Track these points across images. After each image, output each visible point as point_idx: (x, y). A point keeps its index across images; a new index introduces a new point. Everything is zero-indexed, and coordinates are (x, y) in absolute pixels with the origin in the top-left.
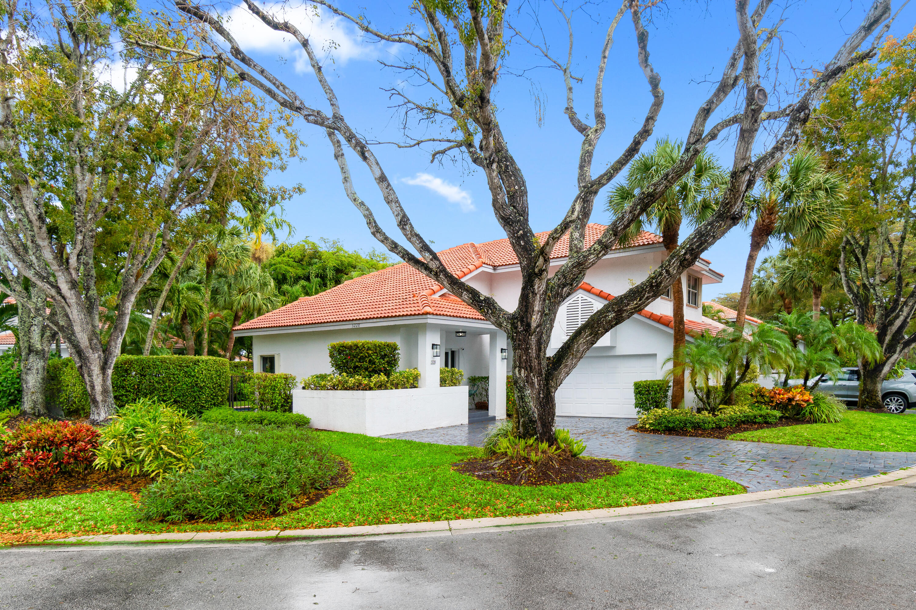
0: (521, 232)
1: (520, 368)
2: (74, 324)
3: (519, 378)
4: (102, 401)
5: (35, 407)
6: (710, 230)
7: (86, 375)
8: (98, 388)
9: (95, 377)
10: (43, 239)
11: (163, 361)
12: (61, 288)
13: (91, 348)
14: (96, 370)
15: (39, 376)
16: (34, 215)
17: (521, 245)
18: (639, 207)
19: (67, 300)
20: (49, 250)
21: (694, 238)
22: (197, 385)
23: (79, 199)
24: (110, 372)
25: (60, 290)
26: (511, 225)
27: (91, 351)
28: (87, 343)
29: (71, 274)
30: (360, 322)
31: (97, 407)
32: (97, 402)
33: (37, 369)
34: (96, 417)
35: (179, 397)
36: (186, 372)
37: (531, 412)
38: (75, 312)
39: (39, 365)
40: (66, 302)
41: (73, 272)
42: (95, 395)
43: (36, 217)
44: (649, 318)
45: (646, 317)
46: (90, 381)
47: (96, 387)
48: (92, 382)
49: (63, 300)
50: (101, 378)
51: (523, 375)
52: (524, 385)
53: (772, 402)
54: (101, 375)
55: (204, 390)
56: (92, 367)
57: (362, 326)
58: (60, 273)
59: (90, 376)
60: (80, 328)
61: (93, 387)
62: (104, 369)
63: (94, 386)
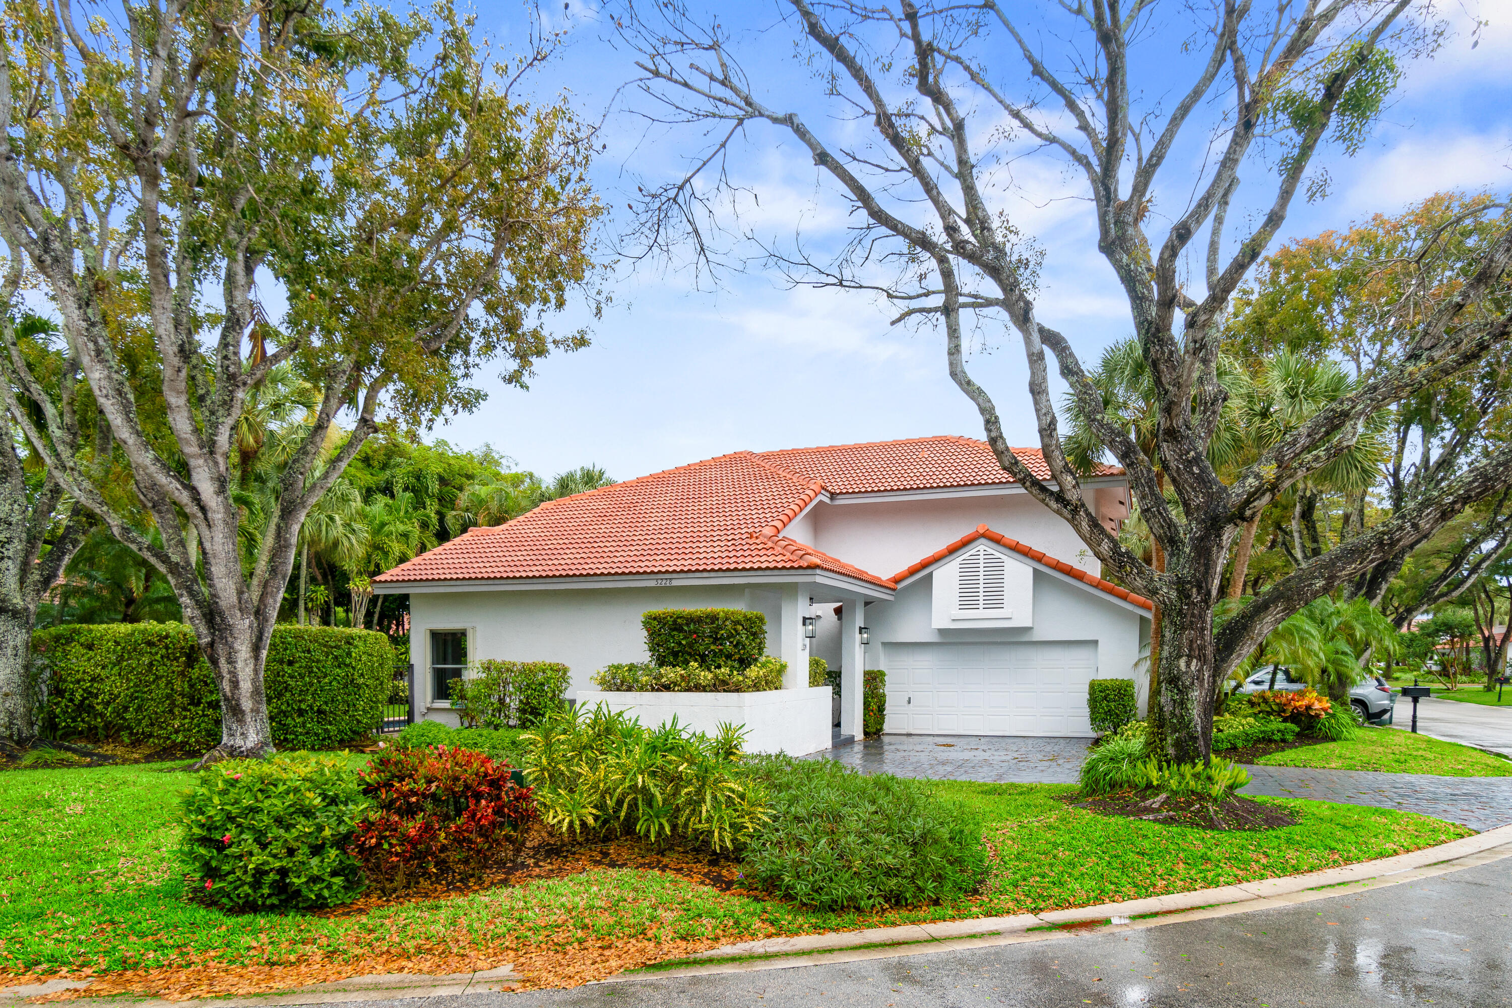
0: (1192, 453)
1: (1190, 657)
2: (213, 561)
3: (1186, 673)
4: (252, 711)
5: (11, 723)
6: (1502, 472)
7: (222, 661)
8: (246, 686)
9: (240, 665)
10: (179, 393)
11: (298, 636)
12: (200, 489)
13: (241, 610)
14: (243, 651)
15: (19, 661)
16: (172, 344)
17: (1193, 474)
18: (1323, 429)
19: (210, 515)
20: (186, 414)
21: (1473, 481)
22: (352, 681)
23: (238, 320)
24: (264, 653)
25: (199, 494)
26: (1179, 442)
27: (239, 614)
28: (234, 599)
29: (216, 463)
30: (674, 576)
31: (241, 721)
32: (243, 712)
33: (15, 647)
34: (239, 742)
35: (326, 703)
36: (336, 657)
37: (1192, 725)
38: (219, 537)
39: (18, 640)
40: (206, 519)
41: (221, 460)
42: (238, 700)
43: (176, 349)
44: (1096, 587)
45: (1091, 585)
46: (229, 672)
47: (242, 684)
48: (233, 674)
49: (200, 514)
50: (252, 666)
51: (1193, 668)
52: (1193, 683)
53: (1284, 711)
54: (252, 661)
55: (361, 692)
56: (237, 646)
57: (675, 583)
58: (201, 462)
59: (231, 661)
60: (223, 569)
61: (235, 684)
62: (256, 649)
63: (238, 682)
